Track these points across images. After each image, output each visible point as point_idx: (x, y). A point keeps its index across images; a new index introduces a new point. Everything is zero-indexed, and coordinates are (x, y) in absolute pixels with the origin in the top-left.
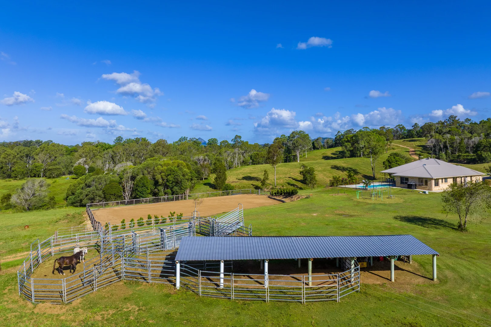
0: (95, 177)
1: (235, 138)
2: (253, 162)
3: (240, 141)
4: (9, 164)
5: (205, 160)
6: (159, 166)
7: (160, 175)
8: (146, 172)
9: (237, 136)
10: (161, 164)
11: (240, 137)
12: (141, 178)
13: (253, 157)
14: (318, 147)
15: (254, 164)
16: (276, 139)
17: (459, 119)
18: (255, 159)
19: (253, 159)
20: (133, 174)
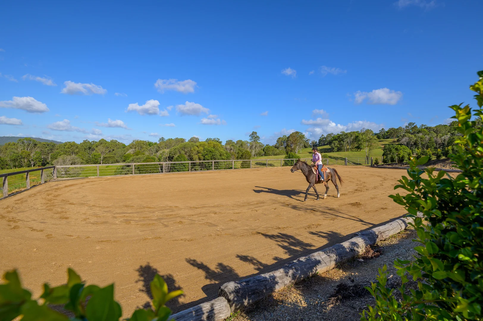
0: (135, 157)
1: (252, 134)
2: (265, 154)
3: (256, 136)
4: (72, 153)
5: (231, 149)
6: (195, 147)
7: (197, 155)
8: (183, 152)
9: (253, 132)
10: (197, 145)
11: (256, 133)
12: (178, 156)
13: (265, 150)
14: (307, 146)
15: (266, 155)
16: (279, 139)
17: (416, 125)
18: (267, 152)
19: (265, 151)
20: (171, 155)
